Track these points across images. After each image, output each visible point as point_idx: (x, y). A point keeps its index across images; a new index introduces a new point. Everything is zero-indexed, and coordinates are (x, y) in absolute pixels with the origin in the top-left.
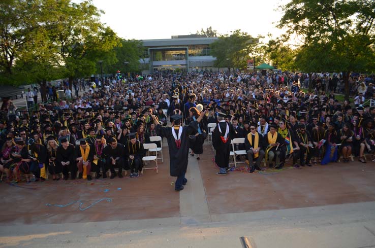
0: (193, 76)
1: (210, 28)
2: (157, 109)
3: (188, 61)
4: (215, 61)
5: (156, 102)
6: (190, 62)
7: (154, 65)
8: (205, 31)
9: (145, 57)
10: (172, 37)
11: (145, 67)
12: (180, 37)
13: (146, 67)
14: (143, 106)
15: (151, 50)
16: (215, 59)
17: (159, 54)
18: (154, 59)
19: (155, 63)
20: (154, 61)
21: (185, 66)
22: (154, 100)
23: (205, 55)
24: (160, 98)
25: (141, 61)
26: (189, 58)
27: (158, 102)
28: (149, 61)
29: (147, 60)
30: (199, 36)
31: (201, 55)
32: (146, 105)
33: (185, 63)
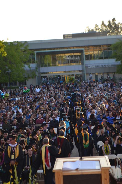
0: (91, 86)
1: (114, 20)
2: (48, 128)
3: (85, 66)
4: (118, 66)
5: (47, 120)
6: (87, 67)
7: (41, 72)
8: (107, 24)
9: (30, 63)
10: (64, 36)
11: (30, 76)
12: (74, 36)
13: (32, 74)
14: (33, 124)
15: (38, 54)
16: (119, 63)
17: (49, 58)
18: (42, 64)
19: (43, 70)
20: (42, 66)
21: (81, 73)
22: (45, 118)
23: (106, 58)
24: (51, 116)
25: (26, 67)
26: (87, 62)
27: (49, 120)
28: (36, 68)
29: (33, 66)
30: (98, 34)
31: (101, 58)
32: (35, 124)
33: (81, 69)
